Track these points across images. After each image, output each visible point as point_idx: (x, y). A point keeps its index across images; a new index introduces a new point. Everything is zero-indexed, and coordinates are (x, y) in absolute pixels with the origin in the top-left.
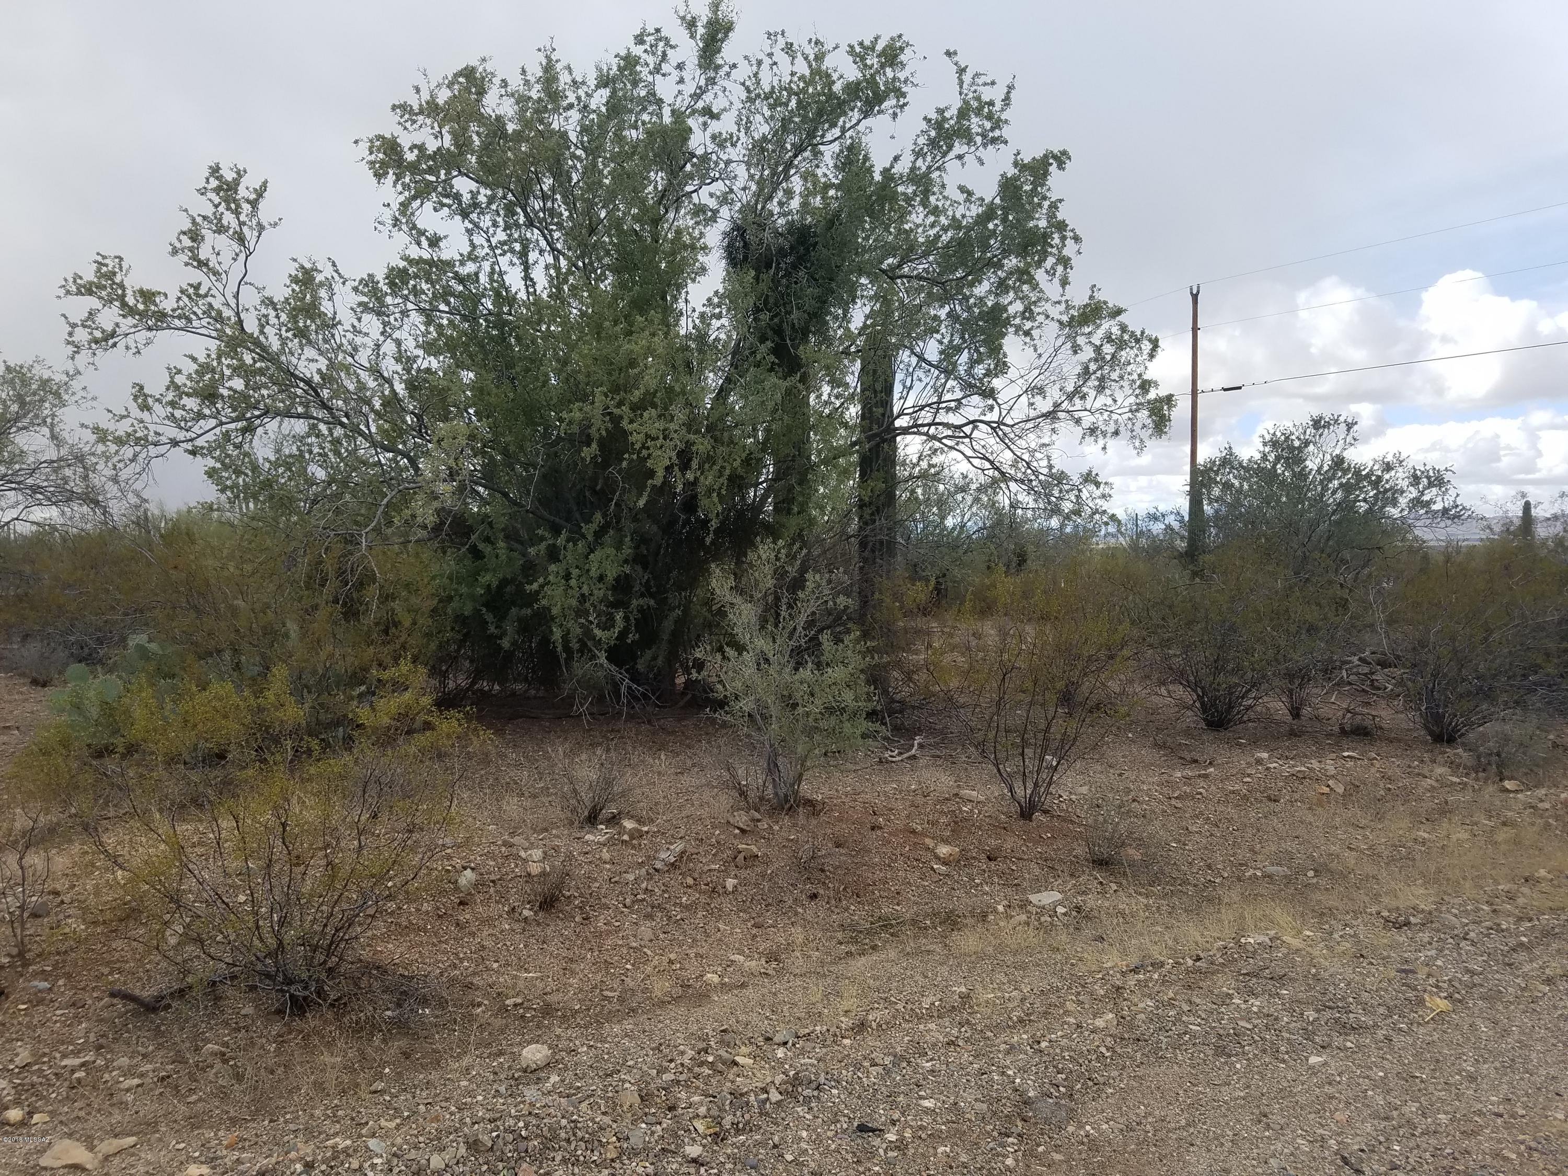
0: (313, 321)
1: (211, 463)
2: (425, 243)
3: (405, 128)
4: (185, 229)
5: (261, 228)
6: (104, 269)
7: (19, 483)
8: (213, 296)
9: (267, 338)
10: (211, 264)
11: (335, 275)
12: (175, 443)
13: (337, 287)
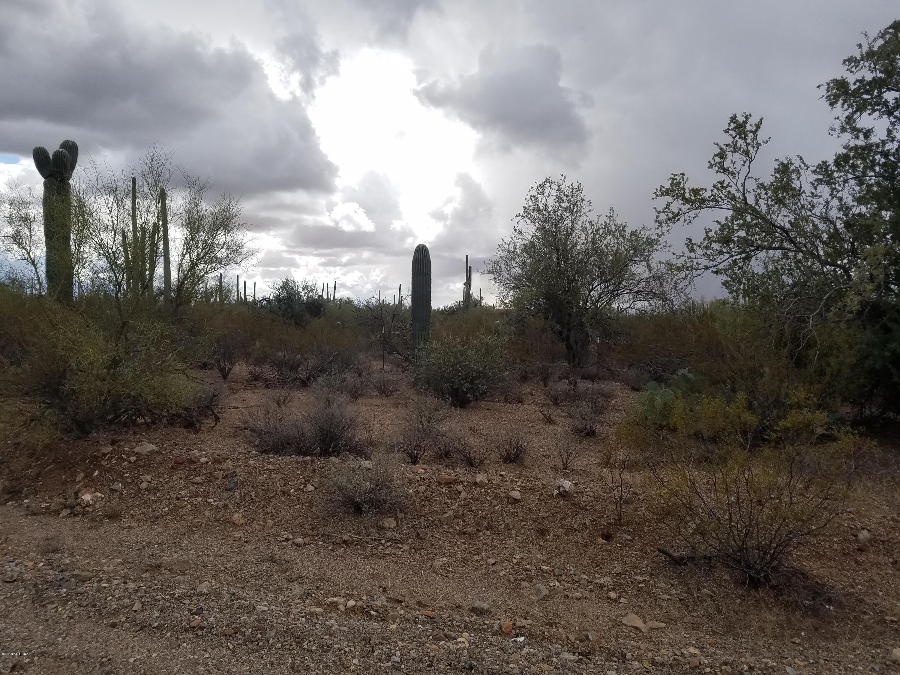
0: (787, 193)
1: (725, 278)
2: (861, 136)
3: (852, 72)
4: (717, 153)
5: (758, 145)
6: (675, 181)
7: (630, 290)
8: (731, 187)
9: (759, 207)
10: (730, 169)
11: (802, 165)
12: (707, 268)
13: (802, 172)
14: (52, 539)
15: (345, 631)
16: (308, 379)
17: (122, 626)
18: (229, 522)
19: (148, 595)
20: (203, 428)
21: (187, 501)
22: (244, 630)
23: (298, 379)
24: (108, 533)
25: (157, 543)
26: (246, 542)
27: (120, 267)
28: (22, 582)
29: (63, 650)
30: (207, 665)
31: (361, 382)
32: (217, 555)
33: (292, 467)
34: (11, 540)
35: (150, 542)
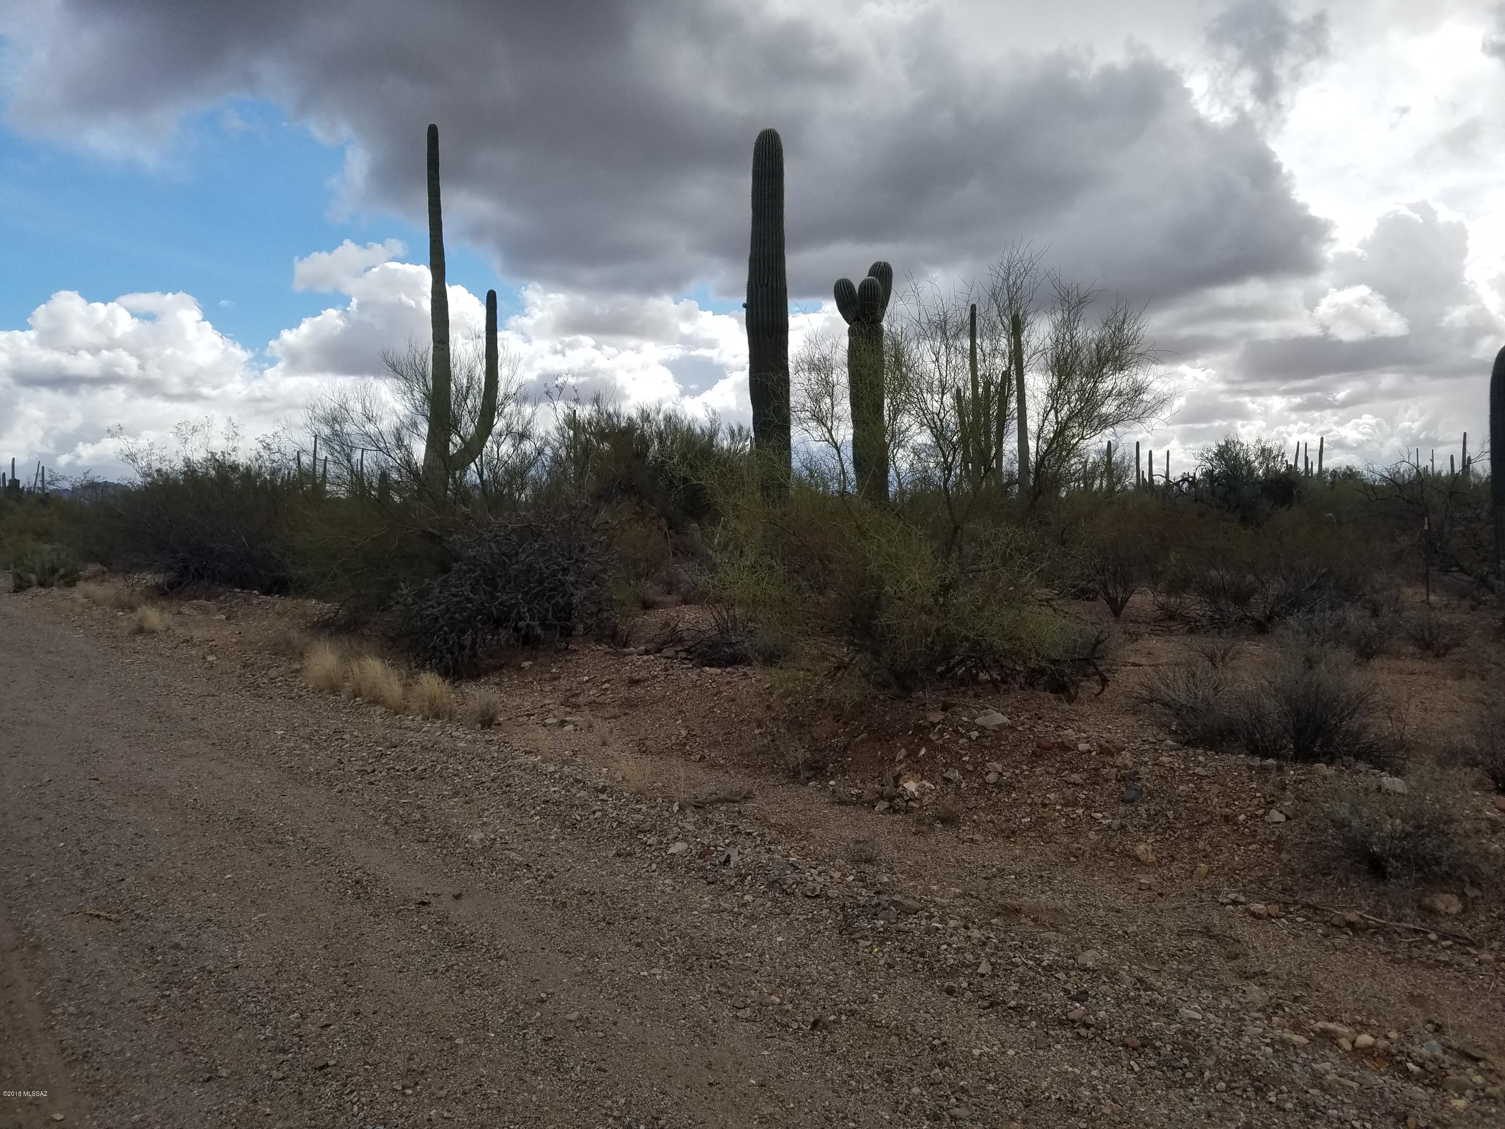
14: (865, 842)
15: (1352, 1088)
16: (1269, 619)
17: (963, 994)
18: (1129, 856)
19: (1000, 954)
20: (1080, 695)
21: (1059, 811)
22: (1158, 1044)
23: (1249, 618)
24: (940, 845)
25: (1014, 873)
26: (1161, 895)
27: (950, 442)
28: (826, 901)
29: (879, 1013)
30: (1094, 1089)
31: (1379, 627)
32: (1112, 909)
33: (1240, 775)
34: (813, 837)
35: (1003, 870)
